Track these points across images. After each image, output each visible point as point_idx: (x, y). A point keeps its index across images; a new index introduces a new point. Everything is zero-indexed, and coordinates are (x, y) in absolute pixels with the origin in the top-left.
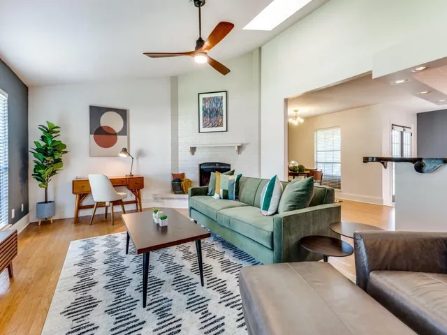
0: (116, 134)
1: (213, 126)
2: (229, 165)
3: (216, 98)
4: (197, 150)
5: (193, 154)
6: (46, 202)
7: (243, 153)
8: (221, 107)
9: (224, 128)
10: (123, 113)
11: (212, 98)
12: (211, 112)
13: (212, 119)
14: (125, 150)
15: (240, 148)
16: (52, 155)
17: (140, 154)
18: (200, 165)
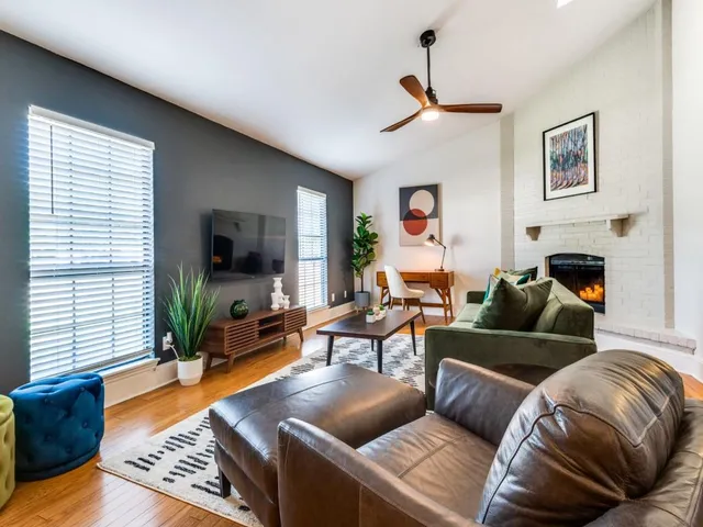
0: (425, 218)
1: (569, 185)
2: (602, 259)
3: (576, 133)
4: (542, 231)
5: (535, 238)
6: (362, 292)
8: (584, 146)
9: (590, 187)
10: (434, 190)
11: (566, 134)
12: (566, 160)
13: (569, 174)
14: (432, 238)
17: (456, 241)
18: (550, 257)
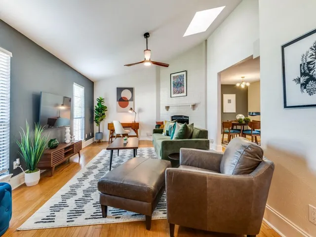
0: (128, 101)
1: (178, 93)
2: (188, 117)
3: (181, 76)
4: (170, 108)
5: (168, 110)
6: (99, 133)
7: (197, 109)
8: (183, 81)
9: (185, 94)
10: (131, 90)
11: (178, 76)
12: (178, 85)
13: (179, 89)
14: (131, 109)
15: (194, 106)
16: (101, 112)
17: (140, 110)
18: (172, 117)
